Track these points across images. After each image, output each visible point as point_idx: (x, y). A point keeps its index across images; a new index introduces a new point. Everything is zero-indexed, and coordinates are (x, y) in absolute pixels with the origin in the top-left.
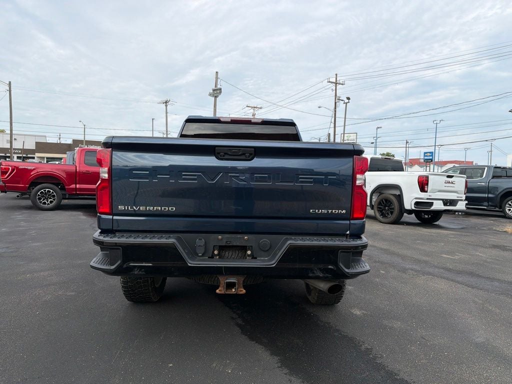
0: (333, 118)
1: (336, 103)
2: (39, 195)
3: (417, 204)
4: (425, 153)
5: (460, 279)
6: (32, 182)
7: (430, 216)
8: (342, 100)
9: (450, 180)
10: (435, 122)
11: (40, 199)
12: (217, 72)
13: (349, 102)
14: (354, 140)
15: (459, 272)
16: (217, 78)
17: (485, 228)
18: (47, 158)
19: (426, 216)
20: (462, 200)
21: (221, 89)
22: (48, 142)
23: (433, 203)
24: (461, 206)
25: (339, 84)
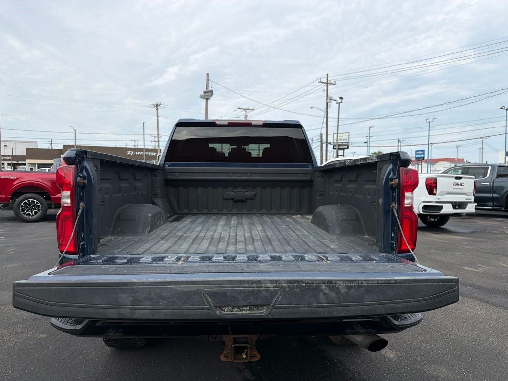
0: (326, 119)
1: (327, 103)
2: (22, 206)
3: (425, 208)
4: (416, 151)
5: (493, 300)
6: (15, 193)
7: (436, 220)
8: (335, 100)
9: (459, 181)
10: (428, 120)
11: (23, 210)
12: (208, 74)
13: (342, 102)
14: (346, 140)
15: (492, 291)
16: (208, 80)
17: (496, 232)
18: (38, 164)
19: (432, 220)
20: (470, 202)
21: (212, 91)
22: (39, 148)
23: (442, 206)
24: (471, 208)
25: (331, 84)
